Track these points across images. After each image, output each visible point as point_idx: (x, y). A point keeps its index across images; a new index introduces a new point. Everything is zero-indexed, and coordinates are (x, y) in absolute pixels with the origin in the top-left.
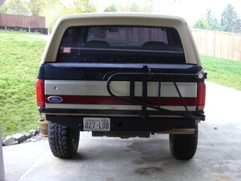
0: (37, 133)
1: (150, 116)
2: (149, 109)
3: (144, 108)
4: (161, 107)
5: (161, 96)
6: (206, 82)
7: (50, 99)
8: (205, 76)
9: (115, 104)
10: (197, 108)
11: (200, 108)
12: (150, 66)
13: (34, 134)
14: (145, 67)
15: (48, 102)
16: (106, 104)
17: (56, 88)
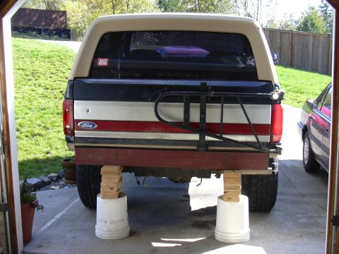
0: (59, 178)
1: (210, 148)
2: (208, 138)
3: (202, 137)
4: (224, 136)
5: (224, 122)
6: (283, 105)
7: (81, 125)
8: (282, 95)
9: (165, 132)
10: (271, 138)
11: (275, 138)
12: (210, 83)
13: (55, 179)
16: (153, 132)
17: (88, 111)
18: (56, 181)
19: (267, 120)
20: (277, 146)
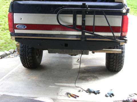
0: (14, 51)
1: (88, 39)
2: (86, 34)
3: (83, 33)
4: (95, 33)
5: (95, 25)
6: (129, 15)
7: (18, 26)
8: (128, 10)
9: (63, 31)
10: (121, 34)
11: (123, 34)
12: (88, 4)
13: (12, 52)
14: (84, 4)
15: (17, 29)
16: (57, 30)
17: (21, 19)
18: (13, 53)
19: (119, 24)
20: (125, 38)
